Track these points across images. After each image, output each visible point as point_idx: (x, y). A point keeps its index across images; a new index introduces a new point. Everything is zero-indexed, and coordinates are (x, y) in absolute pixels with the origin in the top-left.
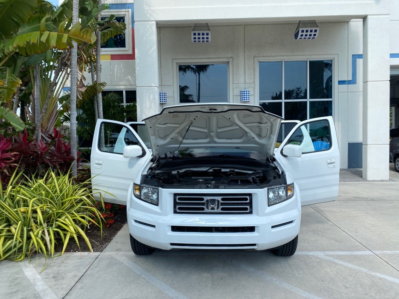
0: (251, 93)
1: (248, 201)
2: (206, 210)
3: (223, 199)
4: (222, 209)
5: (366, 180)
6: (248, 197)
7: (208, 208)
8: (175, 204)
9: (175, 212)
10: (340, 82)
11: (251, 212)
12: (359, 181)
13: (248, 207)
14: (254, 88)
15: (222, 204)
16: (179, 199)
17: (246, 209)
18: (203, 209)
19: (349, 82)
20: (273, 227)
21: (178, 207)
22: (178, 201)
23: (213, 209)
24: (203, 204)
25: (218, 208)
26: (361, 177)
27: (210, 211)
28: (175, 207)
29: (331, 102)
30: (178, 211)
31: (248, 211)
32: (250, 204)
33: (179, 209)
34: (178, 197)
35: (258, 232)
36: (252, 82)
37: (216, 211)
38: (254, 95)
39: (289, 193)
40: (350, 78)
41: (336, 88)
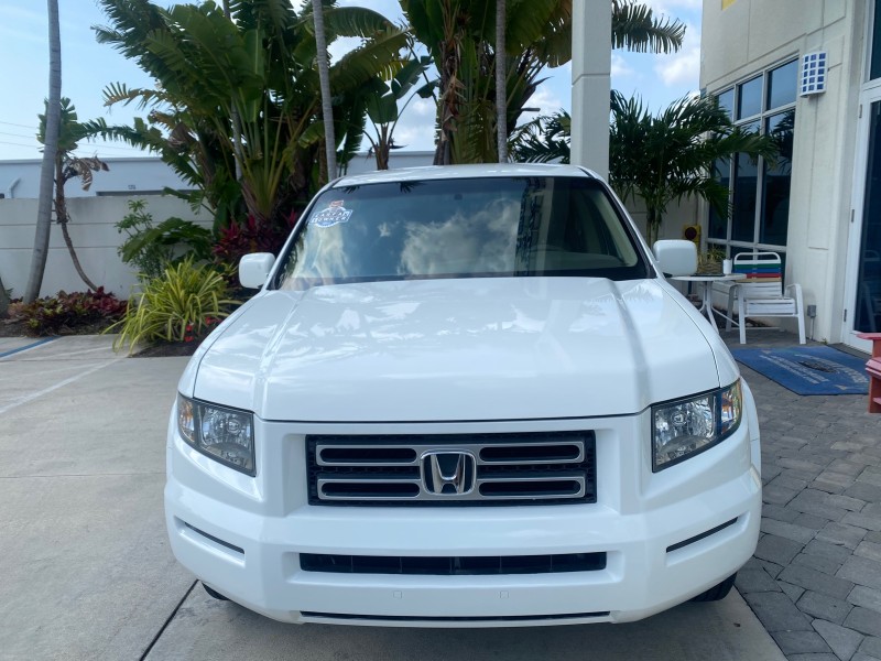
1: (580, 458)
2: (424, 494)
3: (485, 454)
4: (484, 489)
6: (580, 444)
7: (430, 487)
8: (313, 472)
9: (314, 500)
11: (591, 497)
13: (581, 479)
15: (483, 471)
16: (326, 454)
17: (573, 486)
18: (413, 489)
20: (669, 549)
21: (321, 482)
22: (320, 462)
23: (448, 488)
24: (414, 471)
25: (468, 486)
27: (438, 495)
28: (312, 482)
30: (322, 496)
31: (581, 493)
32: (589, 467)
33: (328, 488)
34: (320, 448)
35: (619, 571)
37: (460, 494)
39: (727, 415)
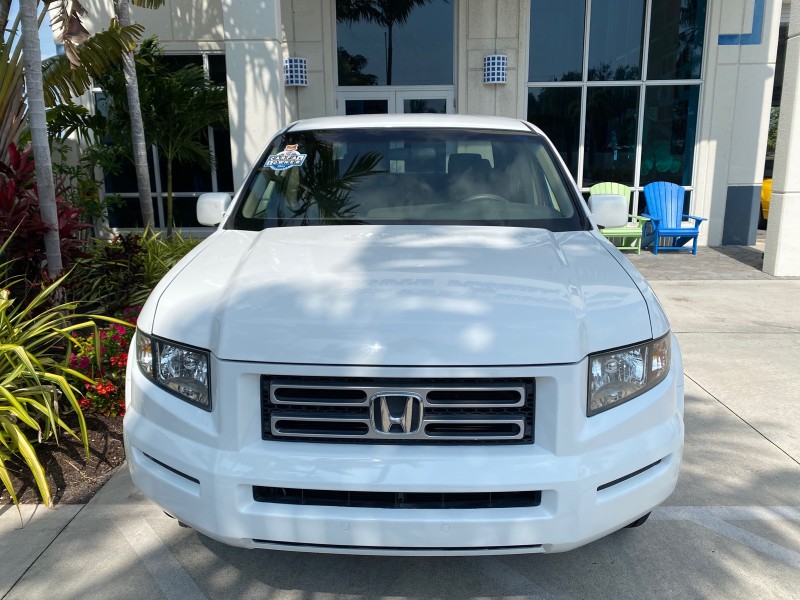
0: (511, 63)
1: (521, 403)
2: (373, 433)
3: (431, 396)
4: (430, 428)
5: (771, 275)
6: (521, 390)
7: (379, 426)
8: (267, 409)
9: (267, 435)
10: (725, 39)
11: (529, 439)
12: (754, 278)
13: (521, 423)
14: (518, 52)
15: (429, 413)
16: (279, 393)
17: (514, 429)
18: (363, 428)
19: (744, 39)
20: (599, 488)
21: (275, 419)
22: (274, 400)
23: (396, 428)
24: (364, 411)
25: (415, 425)
26: (759, 267)
28: (265, 419)
29: (697, 88)
30: (276, 432)
31: (520, 436)
32: (529, 412)
33: (280, 425)
34: (274, 387)
35: (553, 509)
36: (513, 34)
38: (516, 69)
39: (656, 364)
40: (748, 30)
41: (713, 54)
